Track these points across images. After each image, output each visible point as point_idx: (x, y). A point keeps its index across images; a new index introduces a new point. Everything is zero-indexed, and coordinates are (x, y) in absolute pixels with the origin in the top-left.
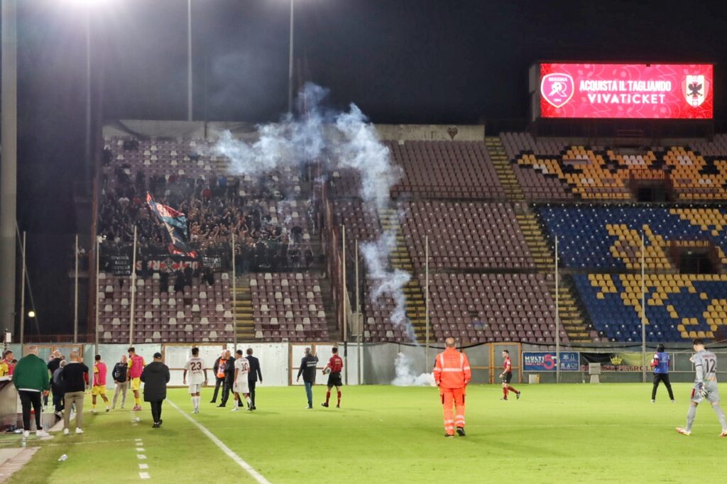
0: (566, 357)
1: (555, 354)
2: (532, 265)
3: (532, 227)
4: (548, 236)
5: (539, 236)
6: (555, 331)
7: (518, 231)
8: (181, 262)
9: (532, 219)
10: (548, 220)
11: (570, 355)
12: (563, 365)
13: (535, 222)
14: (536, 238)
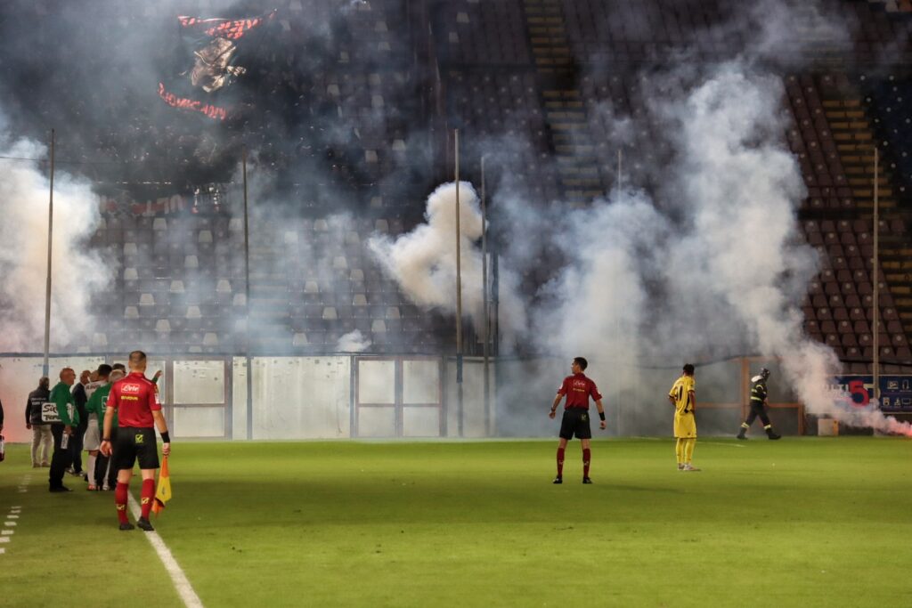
0: (892, 385)
1: (870, 380)
2: (848, 202)
3: (854, 125)
4: (885, 143)
5: (867, 142)
6: (871, 346)
7: (825, 133)
8: (149, 203)
9: (856, 109)
10: (889, 110)
11: (900, 381)
12: (886, 400)
13: (860, 114)
14: (861, 147)
